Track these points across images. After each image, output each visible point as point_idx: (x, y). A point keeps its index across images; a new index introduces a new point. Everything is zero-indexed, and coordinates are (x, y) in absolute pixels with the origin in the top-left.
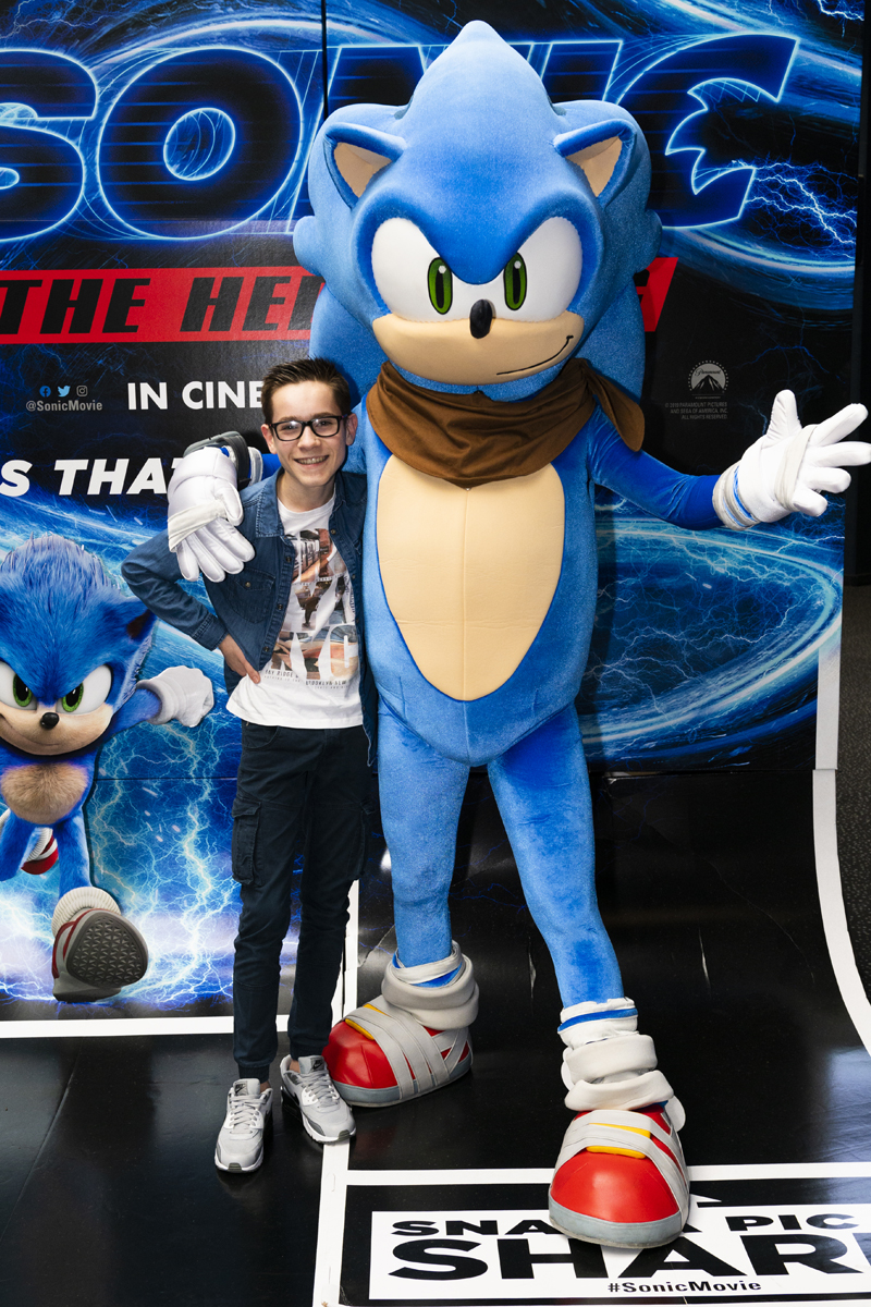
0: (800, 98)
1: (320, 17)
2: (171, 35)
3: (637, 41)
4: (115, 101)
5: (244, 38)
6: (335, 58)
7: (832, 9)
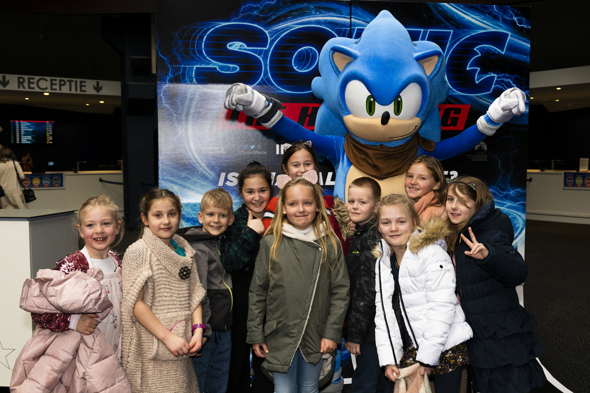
0: (511, 53)
1: (349, 17)
2: (296, 20)
3: (458, 32)
4: (275, 43)
5: (322, 23)
6: (354, 31)
7: (521, 24)
